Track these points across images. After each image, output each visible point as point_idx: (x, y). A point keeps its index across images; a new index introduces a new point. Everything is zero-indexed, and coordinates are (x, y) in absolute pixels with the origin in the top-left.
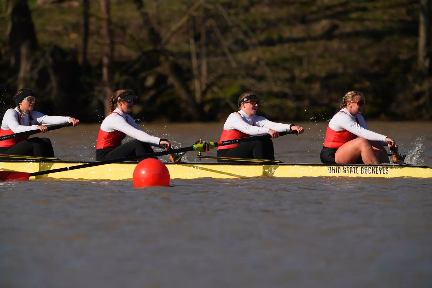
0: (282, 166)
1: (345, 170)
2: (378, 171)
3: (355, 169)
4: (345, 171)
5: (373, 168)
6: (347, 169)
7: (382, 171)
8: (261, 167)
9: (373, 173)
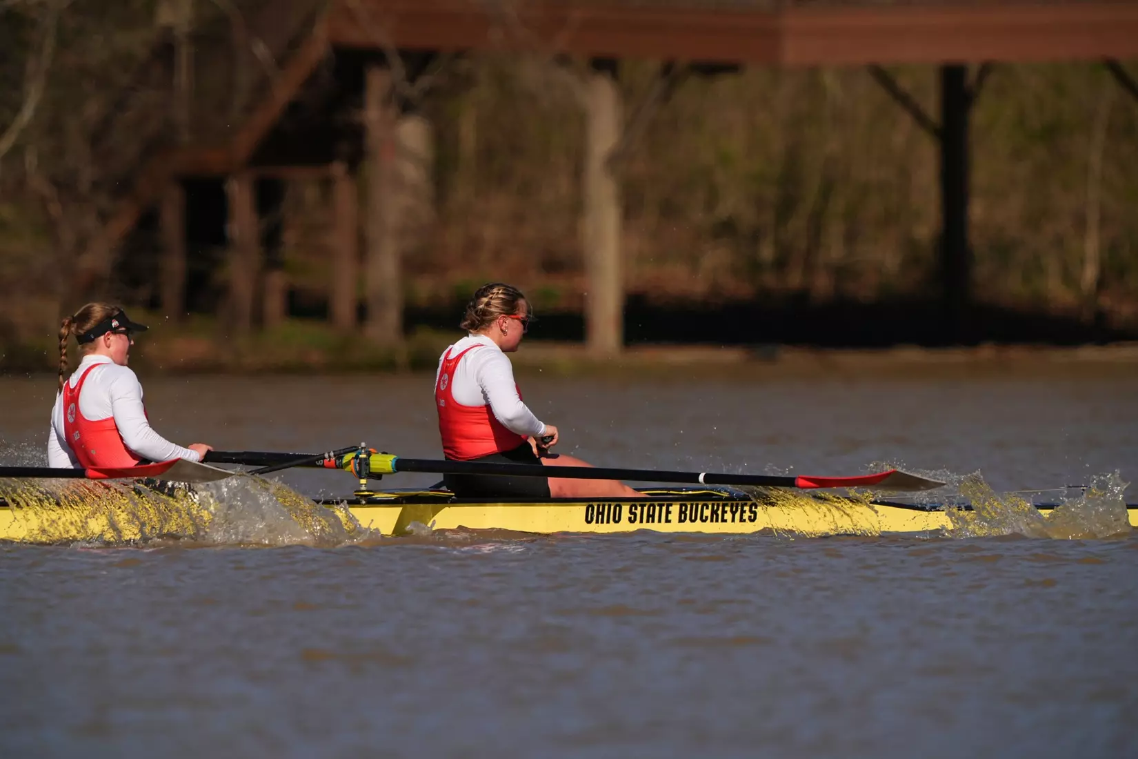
0: (451, 508)
1: (635, 515)
2: (728, 516)
3: (664, 509)
4: (633, 516)
5: (713, 505)
6: (638, 512)
7: (738, 515)
8: (396, 511)
9: (712, 521)
